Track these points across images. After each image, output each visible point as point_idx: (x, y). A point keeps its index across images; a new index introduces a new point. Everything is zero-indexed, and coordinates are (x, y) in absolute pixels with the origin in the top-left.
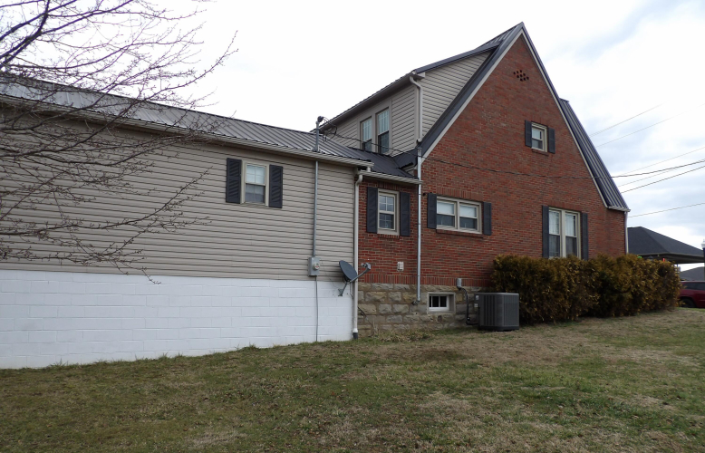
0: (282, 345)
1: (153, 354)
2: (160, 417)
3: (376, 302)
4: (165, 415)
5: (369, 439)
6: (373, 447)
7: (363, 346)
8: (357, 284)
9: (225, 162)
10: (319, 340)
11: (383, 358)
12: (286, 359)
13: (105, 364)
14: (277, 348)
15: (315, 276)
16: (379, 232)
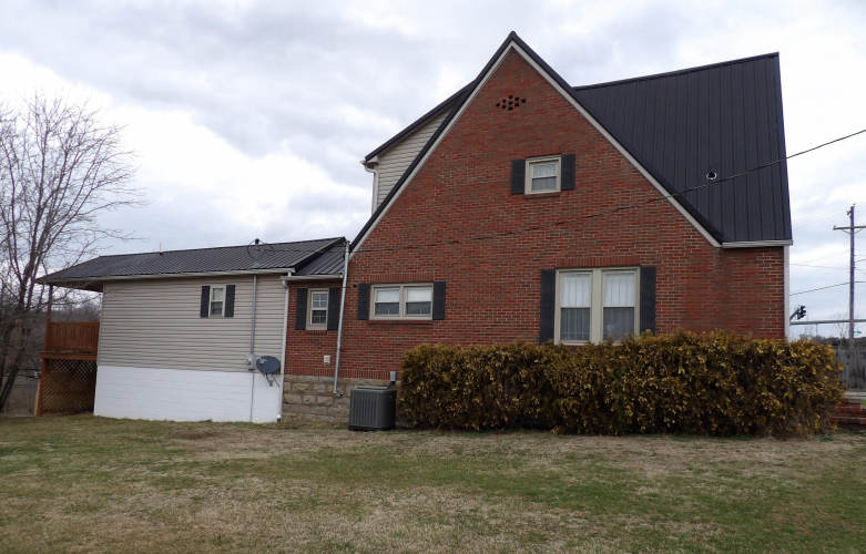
3: (301, 393)
8: (282, 377)
9: (201, 289)
15: (252, 370)
16: (308, 328)
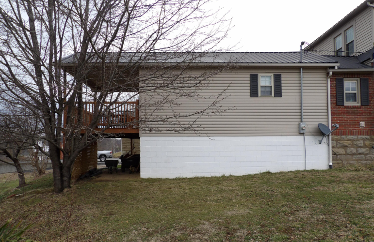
0: (285, 171)
1: (218, 173)
2: (216, 201)
3: (345, 147)
4: (219, 201)
5: (317, 220)
6: (318, 224)
7: (333, 173)
8: (330, 137)
9: (249, 76)
10: (307, 169)
11: (345, 179)
12: (284, 178)
13: (198, 178)
14: (281, 173)
15: (303, 133)
16: (346, 105)
